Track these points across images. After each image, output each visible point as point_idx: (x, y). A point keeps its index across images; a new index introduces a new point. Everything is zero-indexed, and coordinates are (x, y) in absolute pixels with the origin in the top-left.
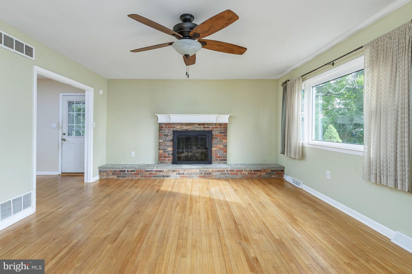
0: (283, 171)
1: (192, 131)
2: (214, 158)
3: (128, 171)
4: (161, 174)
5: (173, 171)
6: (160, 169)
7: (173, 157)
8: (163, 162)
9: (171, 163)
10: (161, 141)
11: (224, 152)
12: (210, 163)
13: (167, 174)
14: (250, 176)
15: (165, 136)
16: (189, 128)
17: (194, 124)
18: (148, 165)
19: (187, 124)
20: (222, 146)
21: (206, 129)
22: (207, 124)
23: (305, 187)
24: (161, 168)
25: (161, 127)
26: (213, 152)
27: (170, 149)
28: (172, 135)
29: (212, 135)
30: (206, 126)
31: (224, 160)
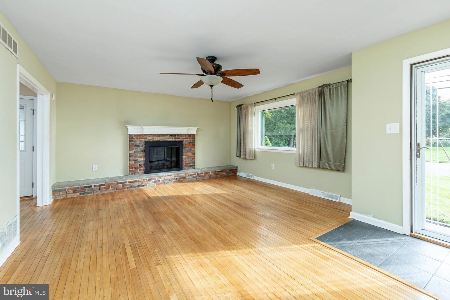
0: (237, 169)
1: (164, 142)
2: (184, 165)
3: (94, 186)
4: (137, 184)
5: (149, 180)
6: (134, 180)
7: (145, 167)
8: (134, 172)
9: (143, 173)
10: (131, 152)
11: (193, 159)
12: (181, 169)
13: (142, 183)
14: (215, 176)
15: (136, 146)
16: (161, 139)
17: (166, 136)
18: (118, 178)
19: (159, 135)
20: (191, 154)
21: (177, 140)
22: (178, 135)
23: (255, 178)
24: (136, 179)
25: (131, 138)
26: (184, 159)
27: (142, 159)
28: (144, 146)
29: (182, 145)
30: (177, 137)
31: (193, 165)
